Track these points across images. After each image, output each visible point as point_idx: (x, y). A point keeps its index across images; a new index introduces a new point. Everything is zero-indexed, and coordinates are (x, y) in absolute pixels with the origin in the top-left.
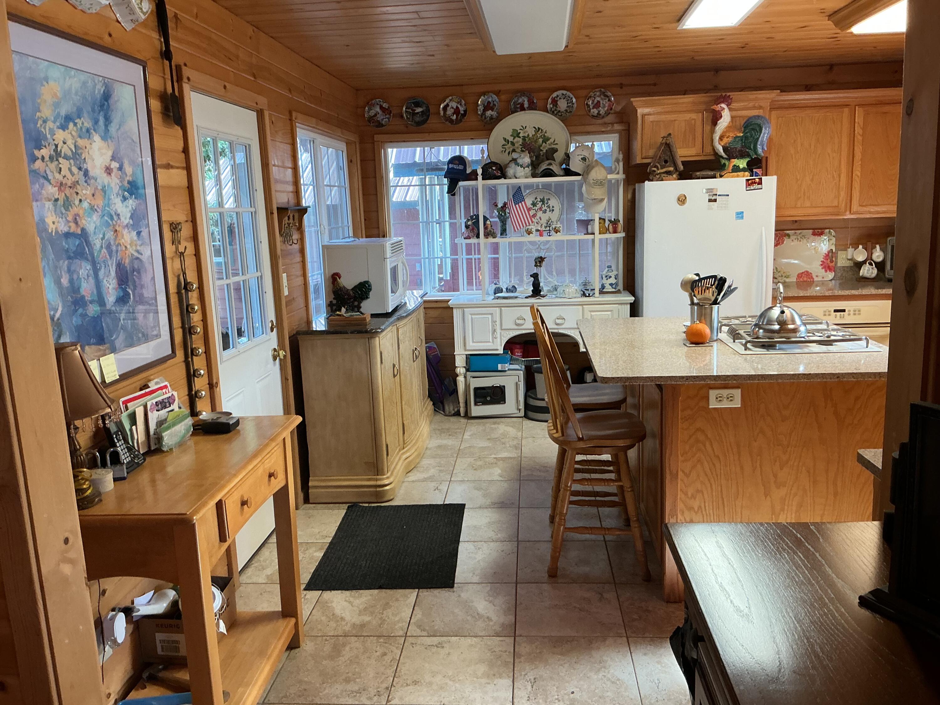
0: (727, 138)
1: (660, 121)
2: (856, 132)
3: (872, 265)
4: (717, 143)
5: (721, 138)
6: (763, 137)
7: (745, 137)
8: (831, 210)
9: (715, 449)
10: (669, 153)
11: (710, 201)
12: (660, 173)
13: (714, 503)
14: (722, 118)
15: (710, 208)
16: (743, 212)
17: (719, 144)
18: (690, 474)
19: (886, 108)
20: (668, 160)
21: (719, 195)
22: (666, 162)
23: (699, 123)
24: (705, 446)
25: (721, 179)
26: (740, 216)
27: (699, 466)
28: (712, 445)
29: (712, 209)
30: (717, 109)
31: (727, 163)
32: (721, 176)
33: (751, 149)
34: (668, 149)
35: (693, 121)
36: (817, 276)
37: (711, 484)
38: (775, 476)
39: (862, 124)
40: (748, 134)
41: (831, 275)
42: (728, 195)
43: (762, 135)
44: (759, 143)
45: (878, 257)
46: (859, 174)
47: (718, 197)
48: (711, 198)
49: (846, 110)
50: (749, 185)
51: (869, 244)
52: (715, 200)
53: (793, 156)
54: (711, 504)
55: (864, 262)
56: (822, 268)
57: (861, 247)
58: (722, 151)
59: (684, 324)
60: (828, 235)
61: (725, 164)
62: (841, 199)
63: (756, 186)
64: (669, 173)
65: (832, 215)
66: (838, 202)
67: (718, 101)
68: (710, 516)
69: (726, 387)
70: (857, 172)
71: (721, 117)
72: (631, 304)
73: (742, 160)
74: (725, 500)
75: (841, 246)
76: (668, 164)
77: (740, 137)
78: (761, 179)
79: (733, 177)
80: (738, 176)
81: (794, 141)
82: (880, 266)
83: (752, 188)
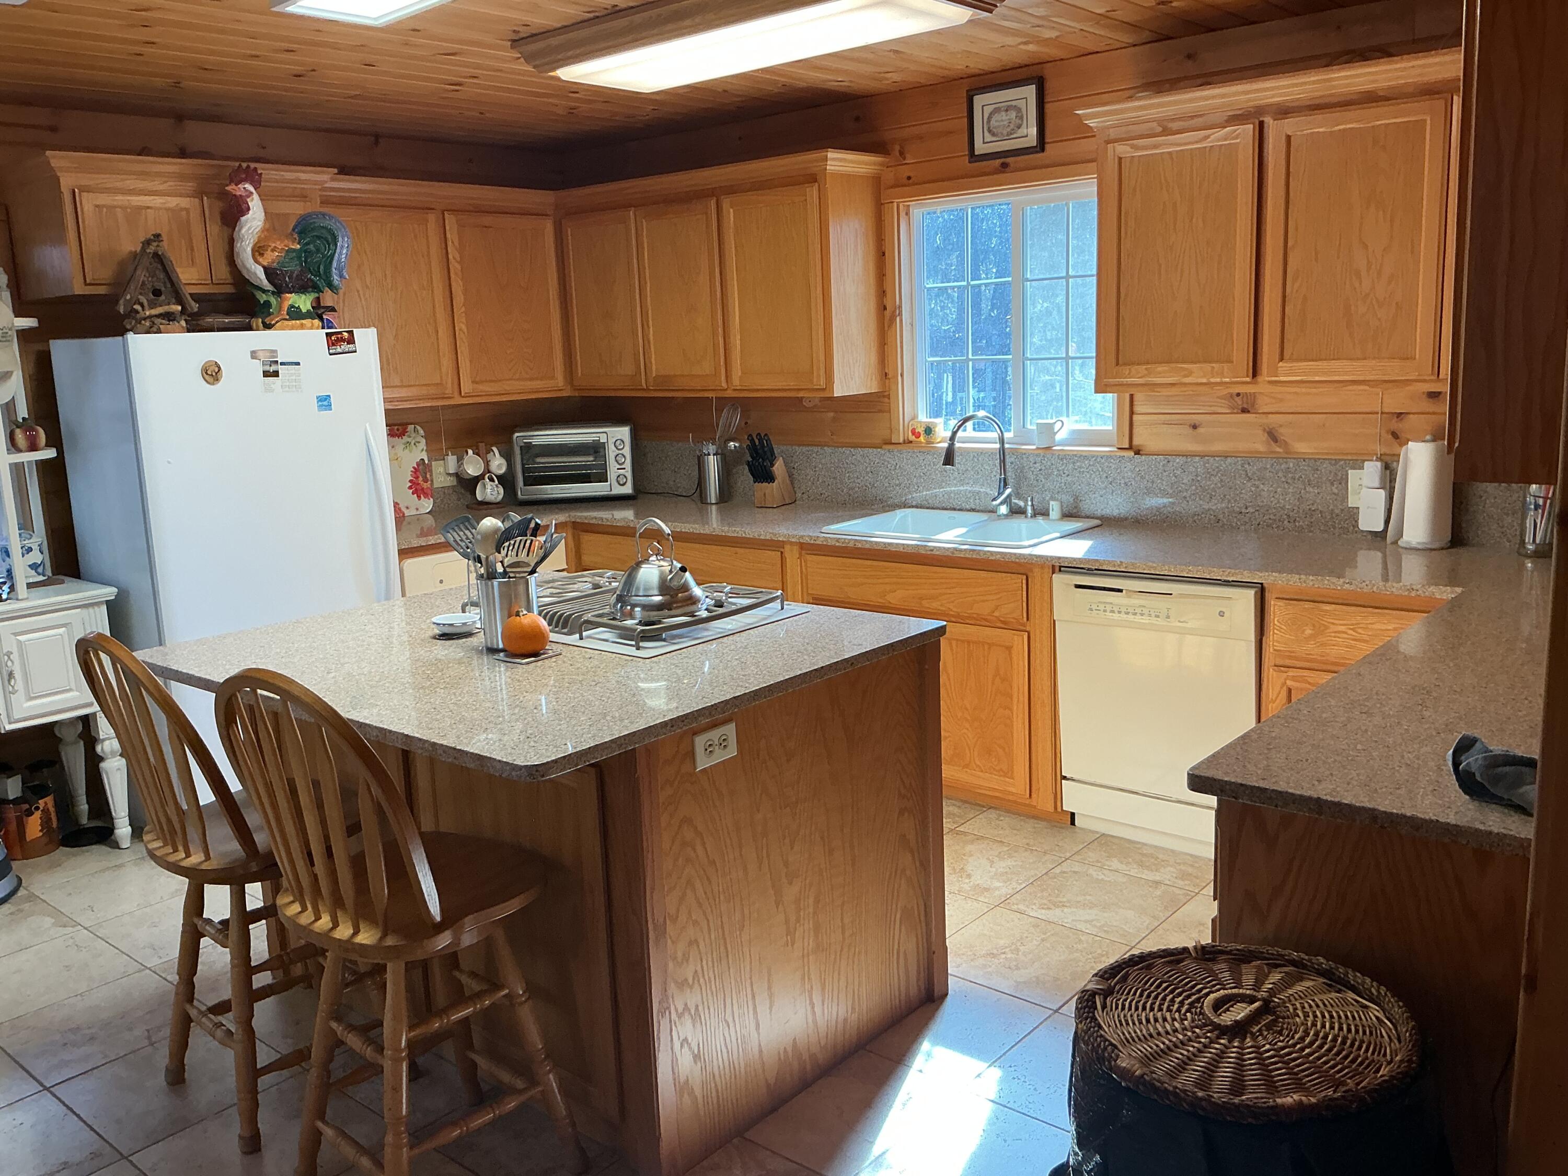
0: (273, 250)
1: (115, 207)
2: (450, 257)
3: (493, 481)
4: (251, 261)
5: (258, 251)
6: (341, 254)
7: (305, 251)
8: (432, 391)
9: (708, 850)
10: (162, 276)
11: (266, 374)
12: (150, 317)
13: (715, 954)
14: (251, 212)
15: (268, 390)
16: (329, 396)
17: (257, 262)
18: (677, 917)
19: (488, 220)
20: (163, 289)
21: (282, 364)
22: (157, 293)
23: (195, 216)
24: (694, 850)
25: (268, 332)
26: (325, 403)
27: (689, 892)
28: (704, 844)
29: (272, 391)
30: (238, 193)
31: (273, 300)
32: (268, 326)
33: (320, 276)
34: (159, 266)
35: (184, 213)
36: (407, 508)
37: (708, 921)
38: (786, 864)
39: (457, 244)
40: (311, 247)
41: (427, 505)
42: (298, 364)
43: (338, 250)
44: (335, 264)
45: (499, 466)
46: (464, 327)
47: (281, 369)
48: (267, 368)
49: (432, 217)
50: (333, 345)
51: (482, 445)
52: (276, 374)
53: (361, 292)
54: (710, 956)
55: (482, 477)
56: (413, 493)
57: (470, 452)
58: (262, 276)
59: (434, 620)
60: (413, 435)
61: (268, 304)
62: (444, 370)
63: (345, 347)
64: (169, 317)
65: (433, 399)
66: (441, 377)
67: (237, 177)
68: (710, 982)
69: (714, 725)
70: (461, 326)
71: (249, 209)
72: (108, 603)
73: (303, 297)
74: (728, 942)
75: (436, 453)
76: (163, 297)
77: (294, 250)
78: (351, 333)
79: (292, 328)
80: (302, 327)
81: (359, 267)
82: (506, 481)
83: (339, 350)
